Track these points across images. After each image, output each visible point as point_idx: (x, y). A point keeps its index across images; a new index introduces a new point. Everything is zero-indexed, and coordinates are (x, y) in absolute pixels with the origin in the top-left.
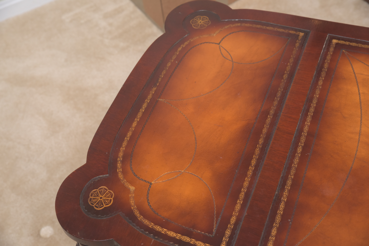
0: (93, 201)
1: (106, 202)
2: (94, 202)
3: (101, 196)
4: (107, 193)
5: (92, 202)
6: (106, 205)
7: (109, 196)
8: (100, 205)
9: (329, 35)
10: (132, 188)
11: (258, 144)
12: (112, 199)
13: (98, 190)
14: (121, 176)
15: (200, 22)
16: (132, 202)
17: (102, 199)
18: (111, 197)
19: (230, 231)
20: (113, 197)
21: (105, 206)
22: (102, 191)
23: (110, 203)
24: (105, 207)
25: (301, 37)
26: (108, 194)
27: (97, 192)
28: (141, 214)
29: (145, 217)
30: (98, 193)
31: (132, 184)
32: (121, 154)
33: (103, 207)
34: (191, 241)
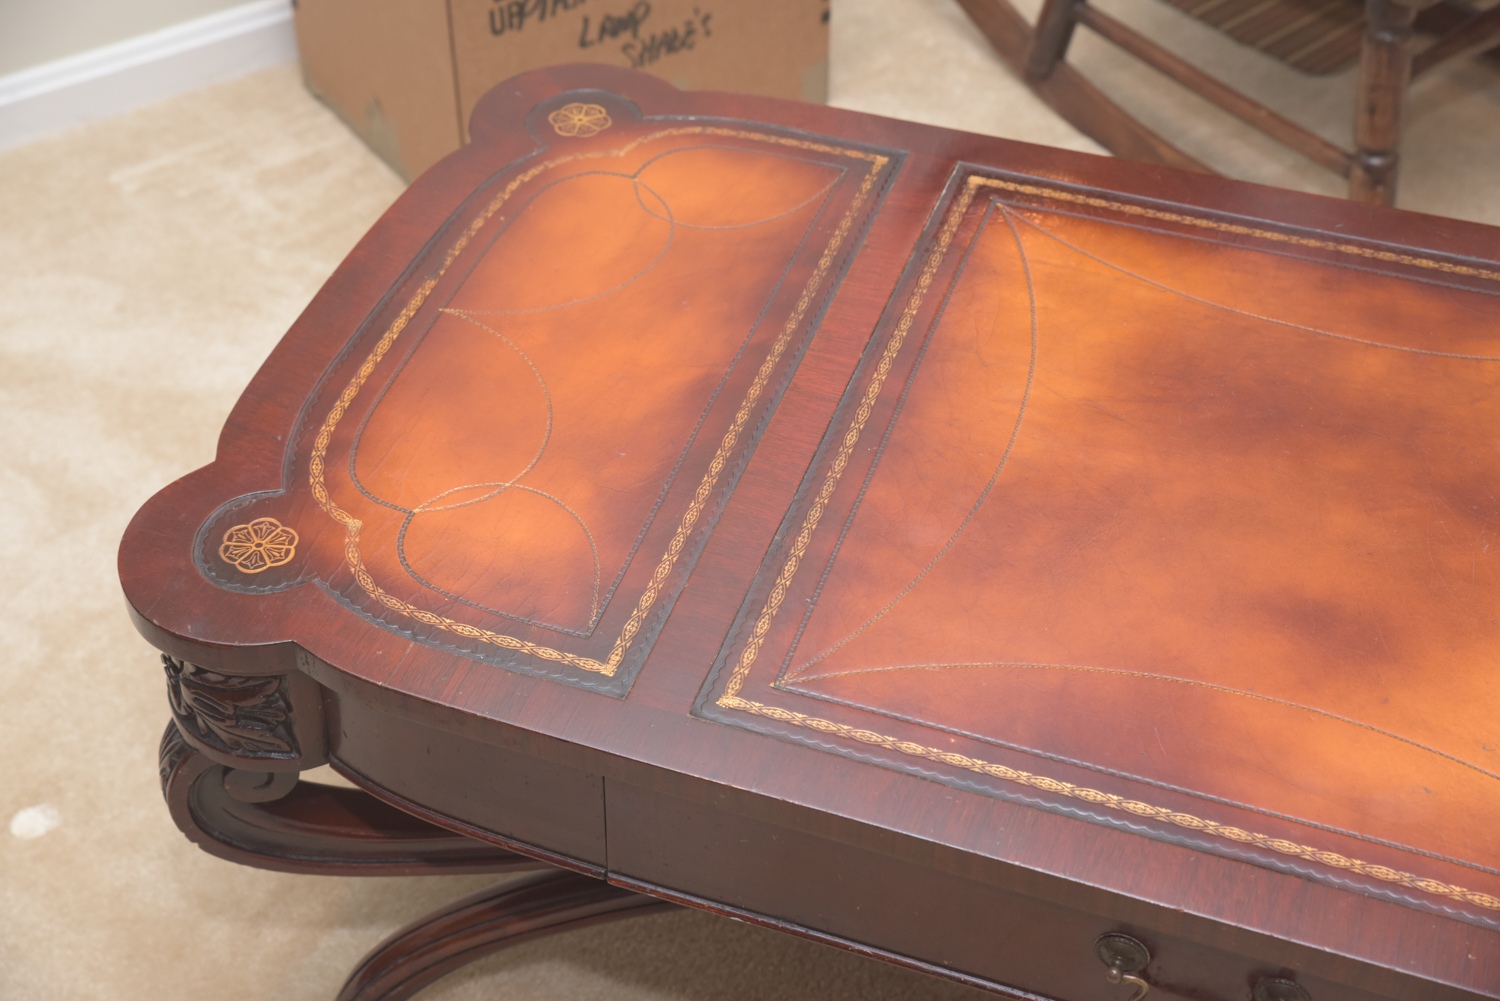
0: (235, 552)
1: (274, 556)
2: (236, 555)
3: (257, 541)
4: (278, 534)
5: (231, 553)
6: (272, 562)
7: (284, 540)
8: (256, 562)
9: (961, 166)
10: (354, 524)
11: (735, 422)
12: (292, 547)
13: (249, 526)
14: (319, 493)
15: (580, 120)
16: (352, 556)
17: (261, 549)
18: (291, 543)
19: (636, 624)
20: (296, 543)
21: (269, 565)
22: (261, 529)
23: (286, 557)
24: (270, 567)
25: (879, 168)
26: (281, 536)
27: (246, 531)
28: (377, 583)
29: (390, 590)
30: (248, 533)
31: (354, 514)
32: (322, 442)
33: (265, 568)
34: (523, 646)
